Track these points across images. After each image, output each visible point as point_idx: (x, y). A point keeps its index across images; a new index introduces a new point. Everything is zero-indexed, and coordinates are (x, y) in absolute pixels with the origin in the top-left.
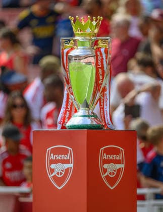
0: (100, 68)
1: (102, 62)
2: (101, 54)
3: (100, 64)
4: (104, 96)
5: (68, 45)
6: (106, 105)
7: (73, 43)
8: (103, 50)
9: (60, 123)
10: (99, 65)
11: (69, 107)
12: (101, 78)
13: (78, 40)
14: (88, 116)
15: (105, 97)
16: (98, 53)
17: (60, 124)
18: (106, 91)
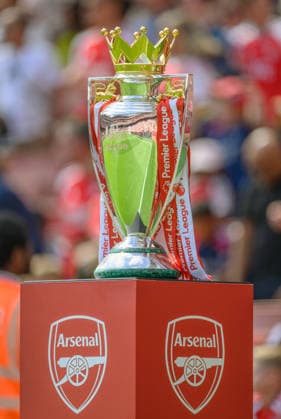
0: (166, 143)
1: (171, 128)
2: (169, 111)
3: (165, 133)
5: (103, 94)
7: (114, 88)
8: (173, 103)
10: (165, 137)
12: (167, 166)
13: (121, 80)
14: (143, 251)
16: (164, 110)
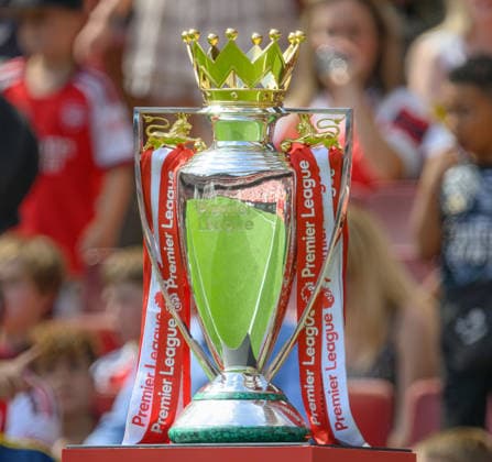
0: (311, 220)
1: (318, 198)
2: (314, 169)
3: (309, 204)
4: (319, 325)
5: (166, 135)
6: (332, 358)
9: (137, 421)
10: (309, 211)
11: (169, 362)
12: (310, 258)
14: (256, 397)
15: (325, 328)
16: (304, 165)
17: (140, 424)
18: (329, 305)
